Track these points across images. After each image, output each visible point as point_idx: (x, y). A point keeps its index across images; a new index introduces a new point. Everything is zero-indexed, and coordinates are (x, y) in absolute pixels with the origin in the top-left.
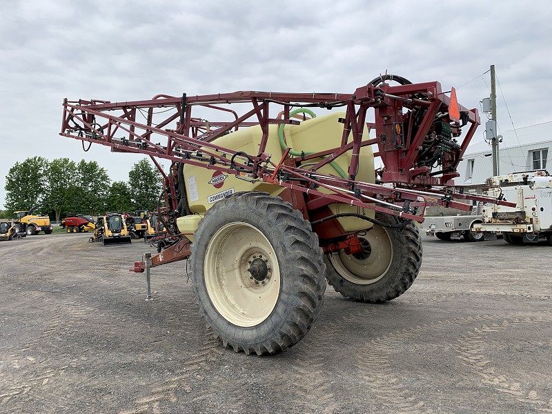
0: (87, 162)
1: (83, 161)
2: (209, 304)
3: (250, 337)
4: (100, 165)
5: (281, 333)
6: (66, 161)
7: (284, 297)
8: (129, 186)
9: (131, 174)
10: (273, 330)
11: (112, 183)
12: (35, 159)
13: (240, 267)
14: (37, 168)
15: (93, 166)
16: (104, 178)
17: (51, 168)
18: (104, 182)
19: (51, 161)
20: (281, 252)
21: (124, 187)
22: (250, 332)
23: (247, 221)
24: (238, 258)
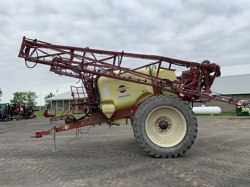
2: (149, 141)
3: (173, 151)
5: (187, 147)
7: (189, 133)
10: (184, 146)
13: (155, 125)
20: (187, 117)
22: (173, 149)
23: (170, 105)
24: (154, 121)
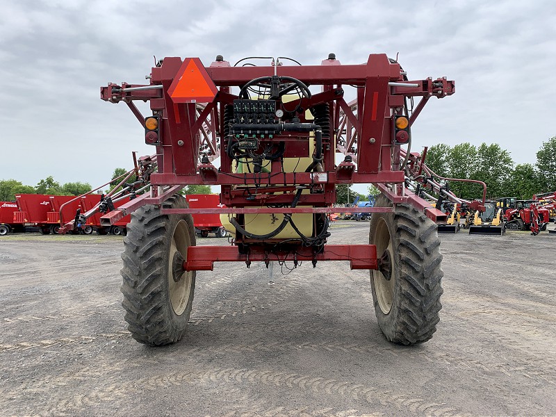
0: (488, 145)
1: (483, 145)
4: (502, 148)
6: (467, 146)
8: (536, 169)
9: (540, 155)
11: (515, 166)
12: (438, 146)
14: (440, 154)
15: (494, 149)
16: (507, 161)
17: (453, 153)
18: (507, 165)
19: (452, 147)
21: (530, 170)
